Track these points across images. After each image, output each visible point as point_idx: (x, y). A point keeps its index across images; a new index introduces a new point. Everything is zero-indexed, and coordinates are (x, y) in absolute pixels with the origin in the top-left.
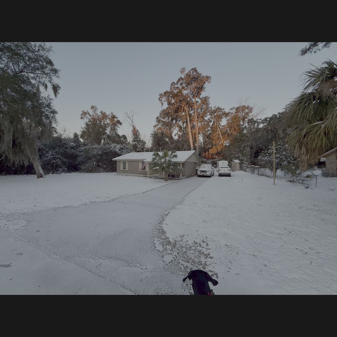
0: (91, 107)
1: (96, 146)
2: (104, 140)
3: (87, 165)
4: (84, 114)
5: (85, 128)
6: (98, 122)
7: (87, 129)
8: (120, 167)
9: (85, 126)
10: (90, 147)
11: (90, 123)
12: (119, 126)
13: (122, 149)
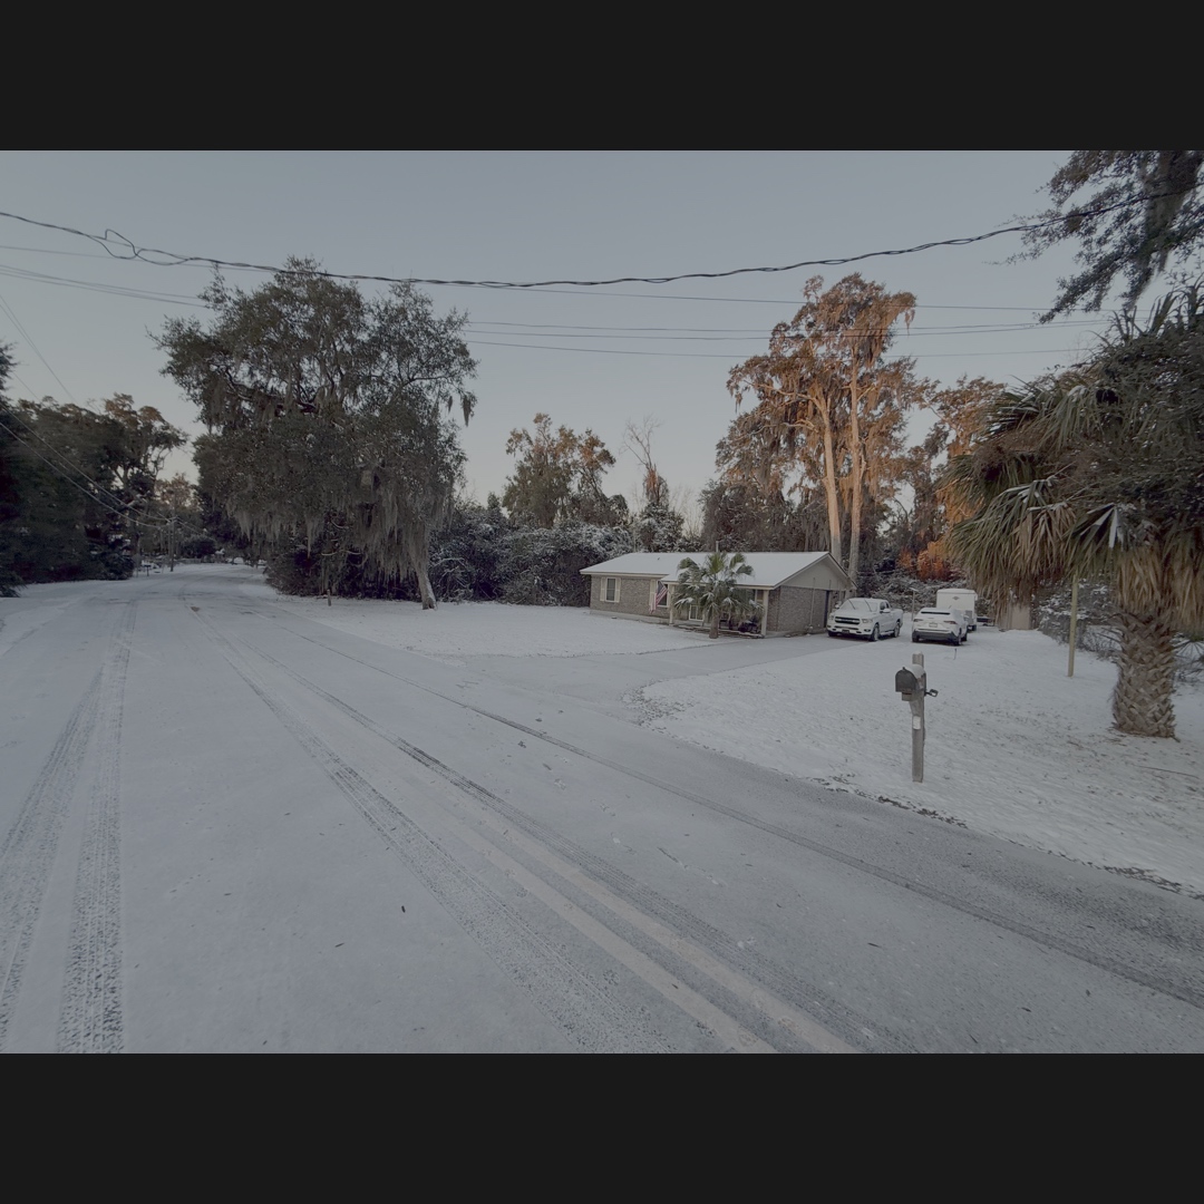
0: (535, 417)
1: (543, 531)
2: (563, 512)
3: (519, 584)
4: (517, 437)
5: (515, 478)
6: (550, 460)
7: (519, 482)
8: (600, 592)
9: (516, 473)
10: (527, 535)
11: (528, 464)
12: (606, 467)
13: (610, 540)
